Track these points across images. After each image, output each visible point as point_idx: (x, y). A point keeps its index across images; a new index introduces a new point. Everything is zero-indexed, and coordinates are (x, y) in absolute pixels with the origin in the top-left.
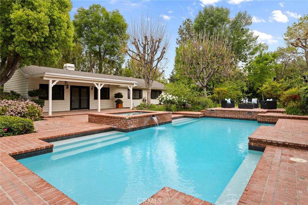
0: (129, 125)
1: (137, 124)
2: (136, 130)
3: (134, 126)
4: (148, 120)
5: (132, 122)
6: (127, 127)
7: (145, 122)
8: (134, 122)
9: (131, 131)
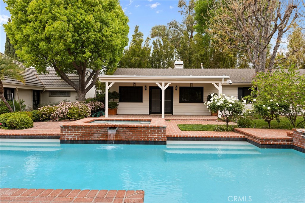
0: (65, 135)
1: (79, 135)
2: (78, 143)
3: (73, 137)
4: (102, 133)
5: (69, 132)
6: (62, 137)
7: (95, 135)
8: (74, 133)
9: (68, 143)
